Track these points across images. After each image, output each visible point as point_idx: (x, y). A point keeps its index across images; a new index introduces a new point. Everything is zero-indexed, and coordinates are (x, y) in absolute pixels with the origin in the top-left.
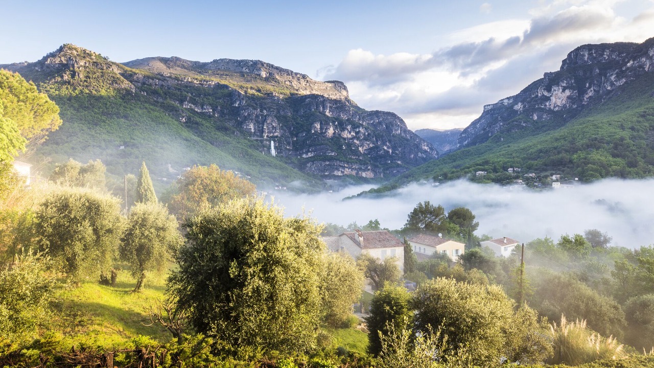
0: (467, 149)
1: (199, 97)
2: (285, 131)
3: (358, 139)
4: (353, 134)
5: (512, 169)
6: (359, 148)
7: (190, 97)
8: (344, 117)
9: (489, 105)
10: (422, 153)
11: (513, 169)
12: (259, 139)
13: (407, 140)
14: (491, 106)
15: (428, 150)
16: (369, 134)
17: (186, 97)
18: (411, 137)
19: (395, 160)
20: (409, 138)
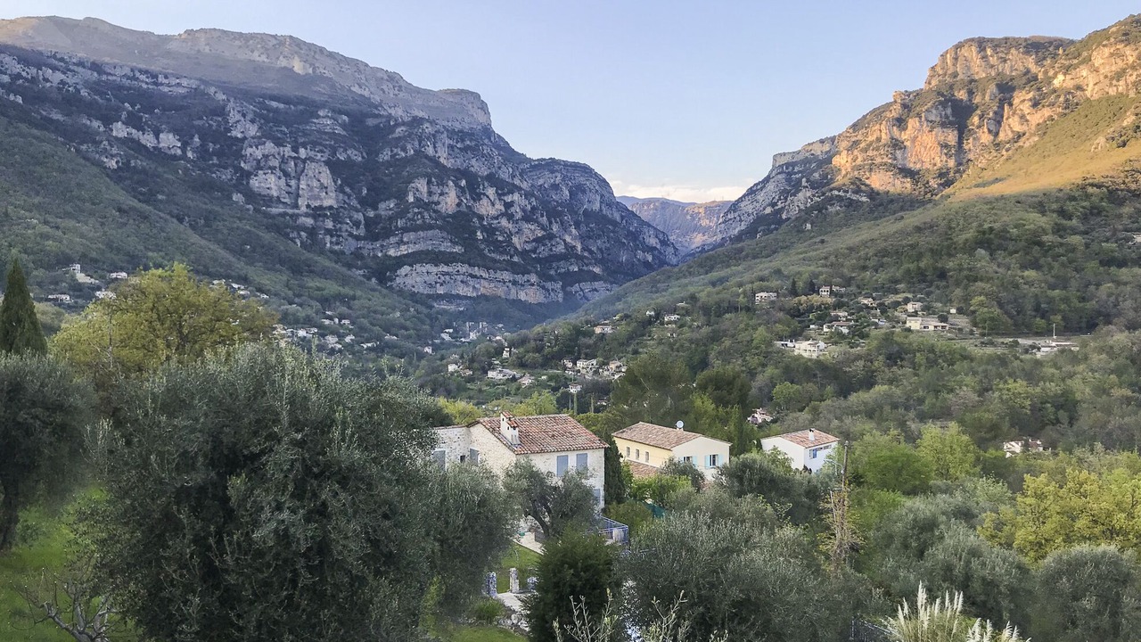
0: (739, 245)
1: (151, 113)
2: (349, 196)
3: (510, 217)
4: (500, 207)
5: (828, 289)
6: (513, 237)
7: (128, 112)
8: (479, 167)
9: (784, 154)
10: (644, 252)
11: (831, 289)
12: (290, 211)
13: (614, 223)
14: (787, 156)
15: (658, 247)
16: (533, 208)
17: (118, 110)
18: (622, 218)
19: (587, 265)
20: (618, 219)
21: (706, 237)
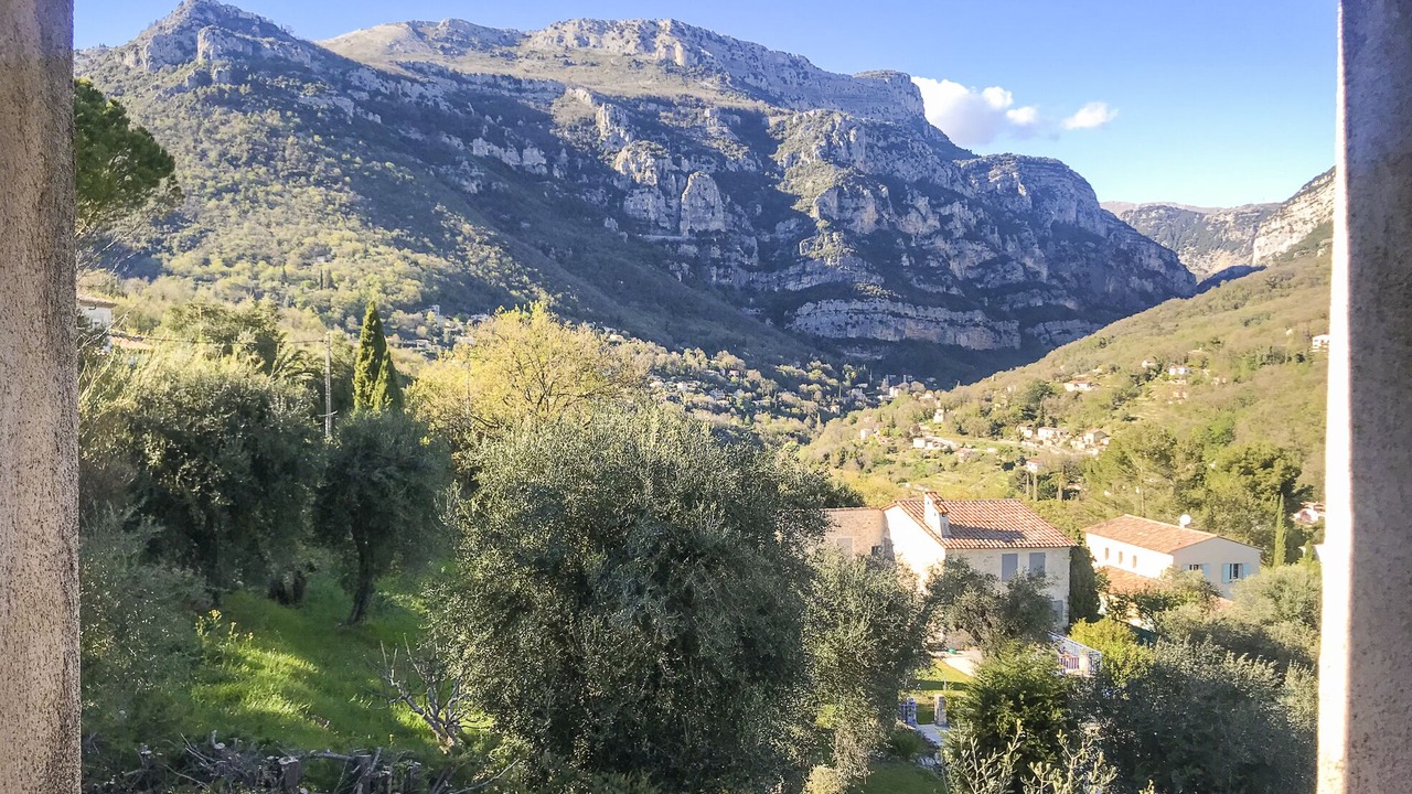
0: (1288, 267)
1: (513, 125)
2: (740, 216)
3: (947, 235)
4: (933, 222)
6: (951, 263)
7: (490, 126)
8: (905, 170)
10: (1140, 278)
12: (670, 238)
13: (1097, 239)
15: (1163, 271)
16: (980, 223)
17: (479, 123)
18: (1109, 231)
19: (1056, 298)
20: (1103, 233)
21: (1236, 256)
